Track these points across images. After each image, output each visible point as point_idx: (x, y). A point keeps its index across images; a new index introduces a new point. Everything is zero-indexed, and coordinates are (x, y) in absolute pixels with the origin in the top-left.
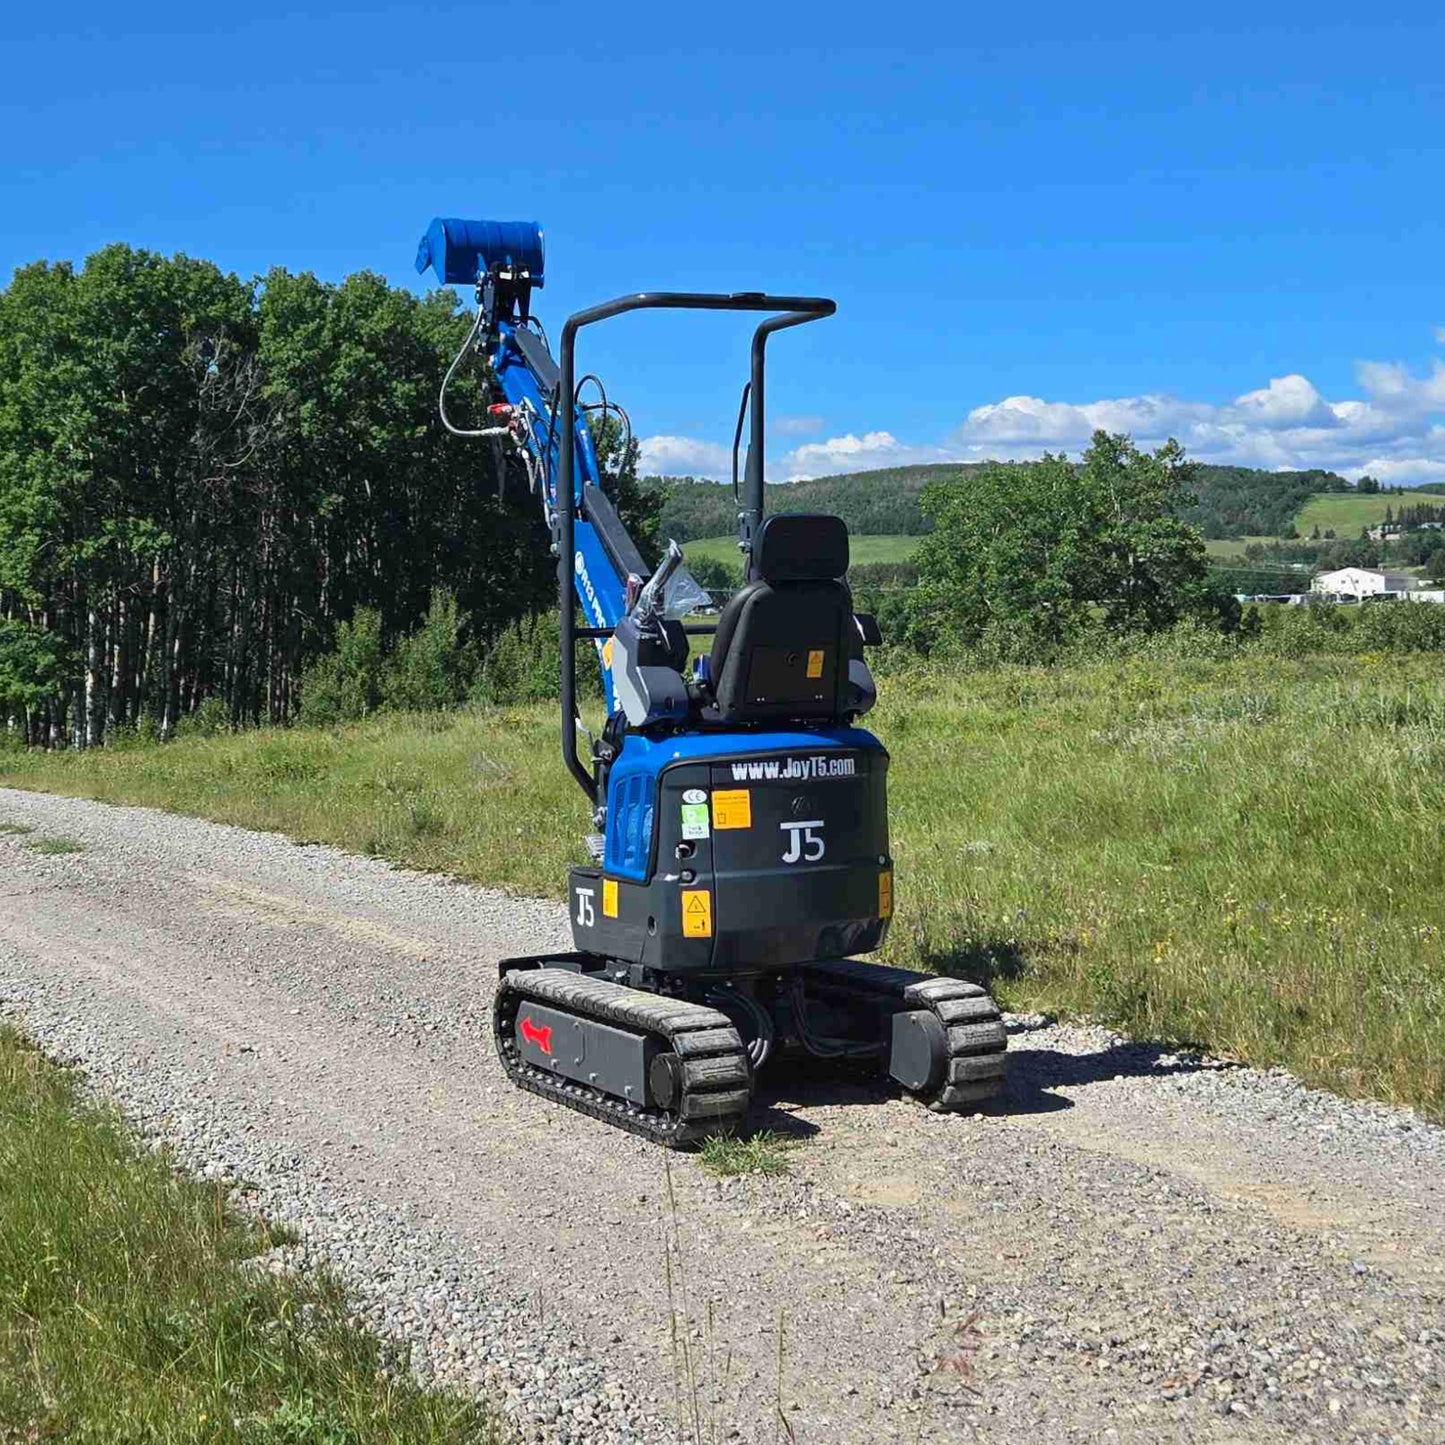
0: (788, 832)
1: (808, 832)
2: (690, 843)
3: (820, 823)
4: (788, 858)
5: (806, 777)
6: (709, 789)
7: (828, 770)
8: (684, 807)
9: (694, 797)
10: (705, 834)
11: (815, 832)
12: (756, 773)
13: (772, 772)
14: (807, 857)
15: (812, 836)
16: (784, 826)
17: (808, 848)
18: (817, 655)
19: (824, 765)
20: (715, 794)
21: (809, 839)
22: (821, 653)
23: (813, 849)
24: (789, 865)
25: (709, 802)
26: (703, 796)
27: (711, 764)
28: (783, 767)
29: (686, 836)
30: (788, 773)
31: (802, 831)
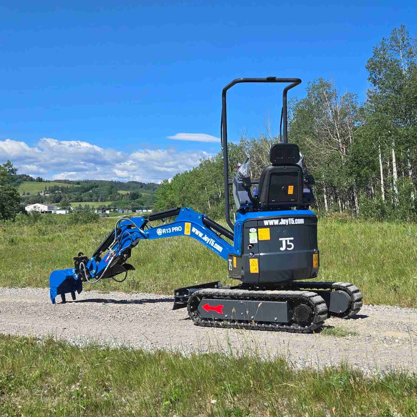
0: (282, 241)
1: (288, 241)
2: (252, 244)
3: (292, 239)
4: (282, 249)
5: (287, 224)
6: (257, 228)
7: (295, 222)
8: (250, 233)
9: (253, 230)
10: (256, 242)
11: (290, 241)
12: (271, 222)
13: (276, 222)
14: (288, 249)
15: (290, 242)
16: (280, 239)
17: (288, 246)
18: (291, 188)
19: (293, 221)
20: (259, 230)
21: (288, 243)
22: (292, 187)
23: (290, 246)
24: (282, 251)
25: (257, 232)
26: (255, 230)
27: (257, 220)
28: (280, 221)
29: (251, 243)
30: (281, 223)
31: (286, 241)
